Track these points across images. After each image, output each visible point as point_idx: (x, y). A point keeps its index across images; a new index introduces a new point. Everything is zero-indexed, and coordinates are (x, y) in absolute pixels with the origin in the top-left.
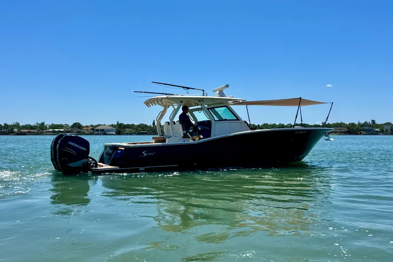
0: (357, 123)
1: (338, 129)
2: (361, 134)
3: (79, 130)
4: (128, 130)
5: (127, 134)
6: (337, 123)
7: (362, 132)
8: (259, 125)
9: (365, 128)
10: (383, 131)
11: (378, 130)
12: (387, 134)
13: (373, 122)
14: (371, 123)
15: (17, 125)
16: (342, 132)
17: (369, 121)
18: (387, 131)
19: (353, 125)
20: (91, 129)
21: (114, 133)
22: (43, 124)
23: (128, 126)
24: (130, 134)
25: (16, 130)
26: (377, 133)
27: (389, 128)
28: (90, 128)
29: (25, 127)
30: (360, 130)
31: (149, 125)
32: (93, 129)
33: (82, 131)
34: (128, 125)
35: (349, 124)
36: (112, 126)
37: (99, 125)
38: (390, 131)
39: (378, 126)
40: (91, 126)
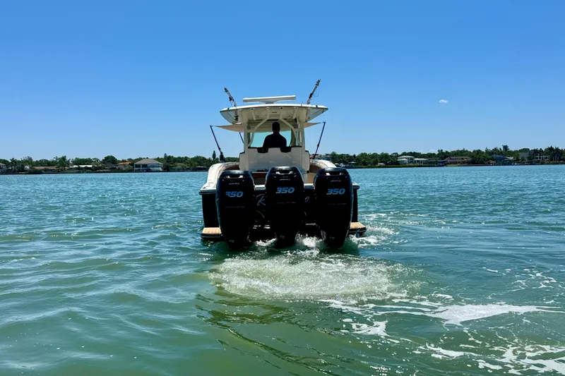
0: (484, 150)
1: (459, 159)
2: (489, 164)
3: (114, 166)
4: (179, 165)
5: (179, 171)
6: (458, 151)
7: (491, 161)
8: (354, 156)
9: (494, 156)
10: (518, 159)
11: (511, 158)
12: (523, 164)
13: (505, 147)
14: (502, 149)
15: (29, 161)
16: (464, 163)
17: (500, 147)
18: (523, 159)
19: (479, 152)
20: (130, 164)
21: (160, 169)
22: (64, 158)
23: (180, 160)
24: (183, 170)
25: (27, 167)
26: (510, 163)
27: (526, 155)
28: (128, 163)
29: (41, 163)
30: (488, 159)
31: (207, 157)
32: (132, 165)
33: (117, 167)
34: (179, 158)
35: (474, 151)
36: (158, 159)
37: (140, 159)
38: (527, 160)
39: (512, 153)
40: (130, 160)
